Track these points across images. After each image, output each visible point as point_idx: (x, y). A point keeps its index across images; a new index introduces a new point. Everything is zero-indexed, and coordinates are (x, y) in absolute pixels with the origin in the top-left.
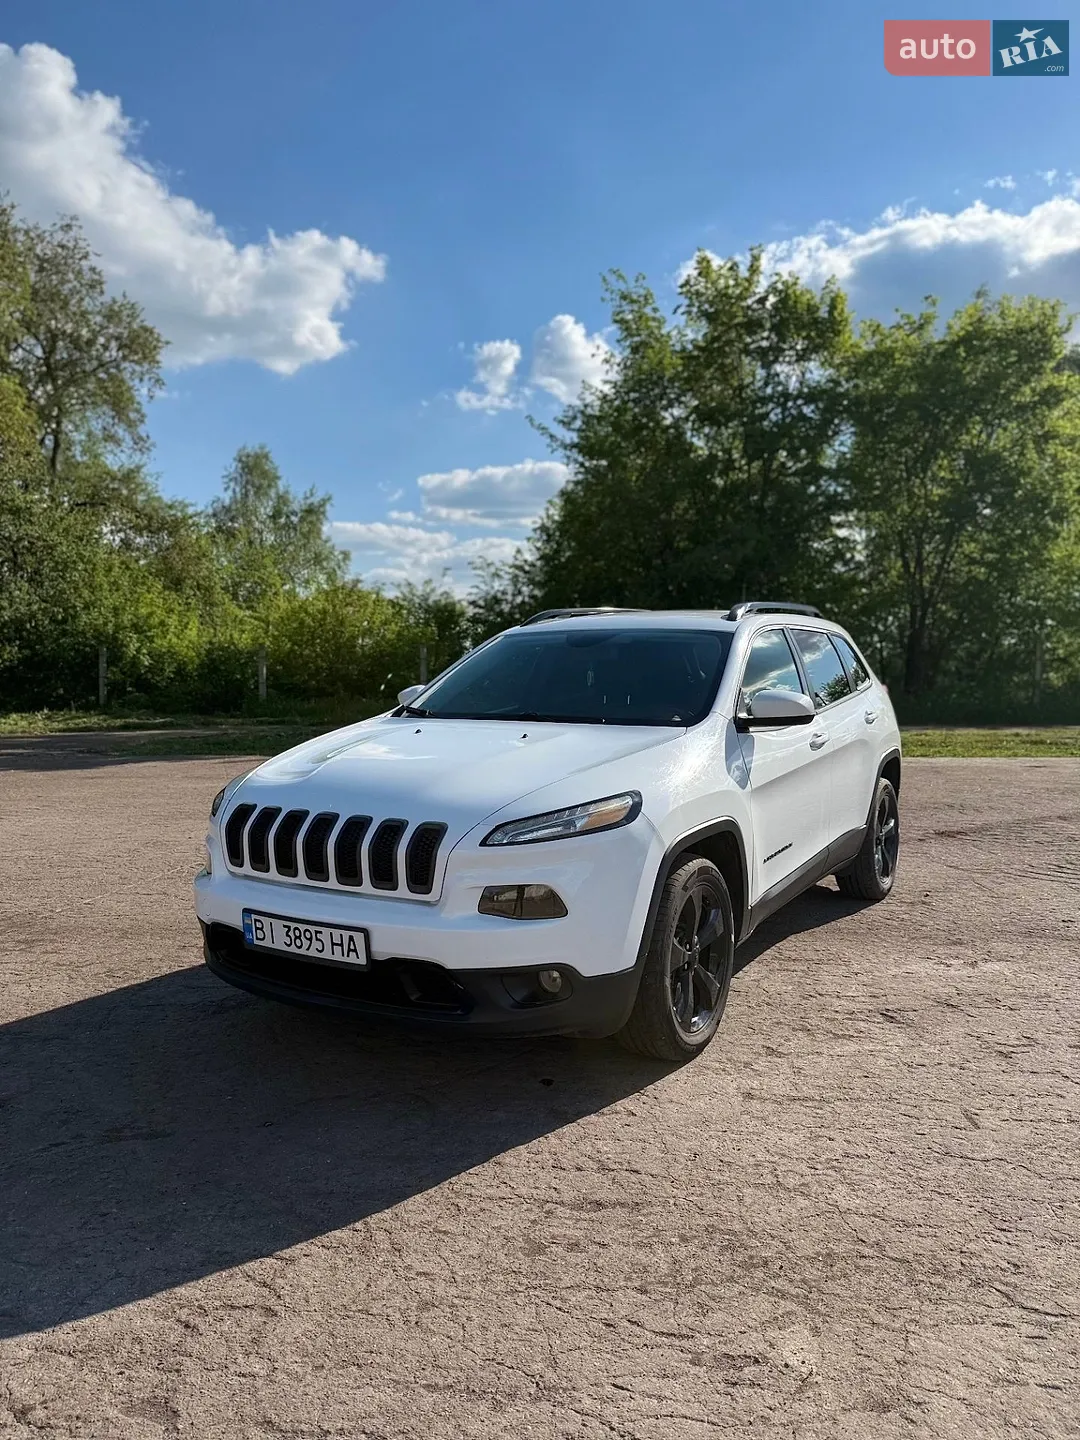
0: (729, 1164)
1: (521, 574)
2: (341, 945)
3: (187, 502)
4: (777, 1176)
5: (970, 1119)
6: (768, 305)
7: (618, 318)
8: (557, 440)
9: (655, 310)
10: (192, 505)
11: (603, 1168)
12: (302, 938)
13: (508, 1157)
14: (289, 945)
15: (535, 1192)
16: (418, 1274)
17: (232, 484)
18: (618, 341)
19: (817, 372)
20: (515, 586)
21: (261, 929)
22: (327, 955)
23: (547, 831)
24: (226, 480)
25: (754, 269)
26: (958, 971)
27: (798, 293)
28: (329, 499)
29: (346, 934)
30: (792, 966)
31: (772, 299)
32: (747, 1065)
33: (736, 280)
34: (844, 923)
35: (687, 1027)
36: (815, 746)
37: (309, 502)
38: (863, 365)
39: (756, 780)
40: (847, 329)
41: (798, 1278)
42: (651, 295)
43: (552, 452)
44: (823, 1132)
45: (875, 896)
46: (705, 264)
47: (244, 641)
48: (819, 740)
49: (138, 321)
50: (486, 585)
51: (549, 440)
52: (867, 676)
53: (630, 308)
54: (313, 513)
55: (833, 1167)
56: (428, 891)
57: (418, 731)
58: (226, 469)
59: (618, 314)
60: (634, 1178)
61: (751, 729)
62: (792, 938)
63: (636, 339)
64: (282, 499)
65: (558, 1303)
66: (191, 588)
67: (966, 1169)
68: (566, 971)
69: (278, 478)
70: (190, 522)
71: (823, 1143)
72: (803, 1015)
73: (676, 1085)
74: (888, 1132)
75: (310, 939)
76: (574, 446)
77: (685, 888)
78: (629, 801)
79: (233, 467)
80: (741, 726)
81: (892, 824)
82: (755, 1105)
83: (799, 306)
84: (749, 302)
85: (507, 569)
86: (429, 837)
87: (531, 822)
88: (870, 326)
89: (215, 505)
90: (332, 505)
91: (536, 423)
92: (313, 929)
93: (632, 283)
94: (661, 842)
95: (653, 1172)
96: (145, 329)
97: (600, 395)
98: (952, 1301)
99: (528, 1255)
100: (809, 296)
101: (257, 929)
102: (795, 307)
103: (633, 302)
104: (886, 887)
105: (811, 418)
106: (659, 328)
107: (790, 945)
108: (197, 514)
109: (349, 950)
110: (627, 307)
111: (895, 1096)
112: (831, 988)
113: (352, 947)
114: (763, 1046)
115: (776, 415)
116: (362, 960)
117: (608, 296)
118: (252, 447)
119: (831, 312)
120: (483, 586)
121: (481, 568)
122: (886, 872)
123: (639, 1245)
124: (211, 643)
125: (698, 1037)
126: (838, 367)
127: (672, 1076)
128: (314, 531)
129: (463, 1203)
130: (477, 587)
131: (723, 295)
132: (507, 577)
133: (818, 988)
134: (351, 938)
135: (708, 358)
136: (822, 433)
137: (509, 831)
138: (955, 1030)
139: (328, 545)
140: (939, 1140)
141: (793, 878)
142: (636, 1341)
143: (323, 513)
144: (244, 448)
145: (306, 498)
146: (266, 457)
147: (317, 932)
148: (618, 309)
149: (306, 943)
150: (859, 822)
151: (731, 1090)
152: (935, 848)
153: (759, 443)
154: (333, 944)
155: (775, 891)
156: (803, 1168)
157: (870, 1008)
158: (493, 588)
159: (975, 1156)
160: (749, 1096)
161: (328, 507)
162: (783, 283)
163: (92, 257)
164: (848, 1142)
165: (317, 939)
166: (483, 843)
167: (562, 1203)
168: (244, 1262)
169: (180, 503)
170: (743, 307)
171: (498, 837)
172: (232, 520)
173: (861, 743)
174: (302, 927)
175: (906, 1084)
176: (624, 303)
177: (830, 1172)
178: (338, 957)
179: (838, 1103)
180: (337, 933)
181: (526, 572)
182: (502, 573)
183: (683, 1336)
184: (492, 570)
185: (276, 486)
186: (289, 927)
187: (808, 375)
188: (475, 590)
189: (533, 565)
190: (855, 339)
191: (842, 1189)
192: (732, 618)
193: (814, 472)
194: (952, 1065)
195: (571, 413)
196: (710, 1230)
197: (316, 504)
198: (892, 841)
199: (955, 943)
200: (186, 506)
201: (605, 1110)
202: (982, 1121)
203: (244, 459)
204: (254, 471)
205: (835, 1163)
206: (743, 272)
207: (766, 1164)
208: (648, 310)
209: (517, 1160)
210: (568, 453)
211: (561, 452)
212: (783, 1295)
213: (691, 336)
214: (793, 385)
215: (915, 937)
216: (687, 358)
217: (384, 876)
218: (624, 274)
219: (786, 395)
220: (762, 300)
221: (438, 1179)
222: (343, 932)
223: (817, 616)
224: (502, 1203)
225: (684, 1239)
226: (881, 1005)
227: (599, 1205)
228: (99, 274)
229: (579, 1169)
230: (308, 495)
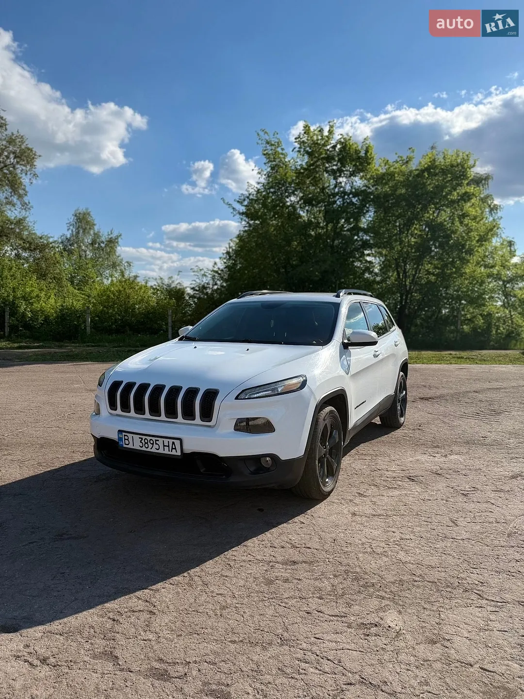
0: (350, 544)
1: (216, 275)
2: (168, 446)
3: (49, 236)
4: (372, 548)
5: (454, 522)
6: (337, 149)
7: (265, 152)
8: (236, 210)
9: (283, 149)
10: (52, 237)
11: (294, 547)
12: (149, 443)
13: (249, 543)
14: (142, 447)
15: (264, 558)
16: (217, 594)
17: (71, 227)
18: (265, 164)
19: (358, 182)
20: (214, 281)
21: (128, 440)
22: (161, 451)
23: (264, 393)
24: (68, 225)
25: (331, 132)
26: (439, 459)
27: (351, 144)
28: (120, 236)
29: (171, 441)
30: (363, 457)
31: (339, 146)
32: (351, 501)
33: (322, 136)
34: (384, 438)
35: (325, 484)
36: (375, 356)
37: (110, 237)
38: (380, 179)
39: (353, 371)
40: (373, 162)
41: (389, 591)
42: (281, 142)
43: (234, 216)
44: (390, 529)
45: (397, 426)
46: (307, 128)
47: (78, 305)
48: (377, 353)
49: (24, 144)
50: (200, 280)
51: (232, 210)
52: (393, 324)
53: (271, 148)
54: (112, 242)
55: (396, 544)
56: (210, 421)
57: (195, 347)
58: (68, 220)
59: (265, 150)
60: (308, 550)
61: (349, 348)
62: (362, 445)
63: (274, 163)
64: (97, 235)
65: (283, 604)
66: (51, 278)
67: (455, 543)
68: (273, 457)
69: (94, 225)
70: (51, 245)
71: (391, 534)
72: (372, 478)
73: (321, 509)
74: (419, 529)
75: (153, 444)
76: (243, 214)
77: (324, 420)
78: (301, 379)
79: (72, 219)
80: (345, 346)
81: (404, 393)
82: (358, 519)
83: (351, 150)
84: (328, 147)
85: (210, 272)
86: (211, 396)
87: (258, 388)
88: (383, 161)
89: (62, 237)
90: (121, 239)
91: (226, 202)
92: (154, 439)
93: (271, 136)
94: (315, 399)
95: (317, 548)
96: (29, 149)
97: (256, 190)
98: (457, 598)
99: (266, 585)
100: (356, 146)
101: (125, 439)
102: (349, 151)
103: (272, 145)
104: (402, 422)
105: (356, 204)
106: (284, 158)
107: (362, 448)
108: (54, 242)
109: (172, 449)
110: (269, 147)
111: (419, 513)
112: (384, 467)
113: (174, 447)
114: (357, 493)
115: (340, 202)
116: (179, 453)
117: (260, 142)
118: (82, 209)
119: (366, 154)
120: (198, 280)
121: (197, 272)
122: (402, 416)
123: (316, 579)
124: (62, 306)
125: (329, 489)
126: (368, 180)
127: (318, 506)
128: (112, 251)
129: (232, 564)
130: (195, 281)
131: (315, 143)
132: (210, 276)
133: (378, 467)
134: (173, 443)
135: (309, 174)
136: (360, 212)
137: (247, 393)
138: (441, 485)
139: (119, 258)
140: (441, 531)
141: (366, 416)
142: (322, 619)
143: (117, 242)
144: (78, 210)
145: (109, 235)
146: (89, 214)
147: (156, 440)
148: (265, 148)
149: (150, 446)
150: (391, 392)
151: (345, 512)
152: (420, 405)
153: (332, 215)
154: (164, 446)
155: (359, 423)
156: (383, 544)
157: (402, 475)
158: (203, 281)
159: (458, 538)
160: (354, 514)
161: (120, 239)
162: (344, 139)
164: (402, 533)
165: (156, 444)
166: (237, 398)
167: (278, 562)
168: (135, 592)
169: (46, 236)
170: (325, 150)
171: (242, 396)
172: (71, 245)
173: (393, 355)
174: (149, 438)
175: (424, 508)
176: (268, 145)
177: (396, 546)
178: (166, 452)
179: (394, 517)
180: (166, 441)
181: (219, 274)
182: (207, 274)
183: (342, 617)
184: (202, 272)
185: (94, 229)
186: (142, 438)
187: (355, 184)
188: (194, 282)
189: (222, 270)
190: (377, 167)
191: (402, 553)
192: (338, 296)
193: (356, 229)
194: (442, 500)
195: (242, 198)
196: (347, 572)
197: (114, 238)
198: (404, 401)
199: (436, 447)
200: (49, 238)
201: (290, 521)
202: (459, 523)
203: (78, 215)
204: (82, 221)
205: (397, 542)
206: (326, 133)
207: (367, 543)
208: (279, 150)
209: (253, 543)
210: (241, 217)
211: (238, 216)
212: (383, 598)
213: (300, 163)
214: (348, 188)
215: (417, 444)
216: (298, 173)
217: (189, 414)
218: (267, 131)
219: (345, 193)
220: (334, 147)
221: (219, 554)
222: (169, 440)
223: (371, 296)
224: (250, 563)
225: (335, 576)
226: (406, 473)
227: (295, 563)
228: (5, 120)
229: (283, 547)
230: (110, 233)
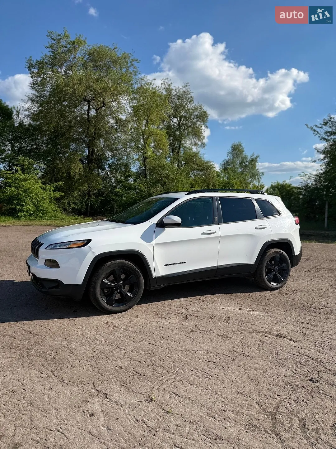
3: (211, 161)
8: (316, 132)
17: (230, 154)
20: (315, 182)
24: (228, 154)
28: (259, 156)
37: (252, 158)
48: (210, 232)
49: (202, 110)
50: (305, 182)
51: (313, 132)
54: (253, 161)
58: (228, 150)
64: (246, 157)
69: (244, 151)
76: (328, 132)
78: (86, 242)
79: (230, 149)
80: (159, 225)
85: (313, 176)
86: (40, 246)
89: (224, 161)
90: (259, 158)
96: (205, 112)
118: (236, 142)
128: (254, 166)
130: (302, 183)
139: (257, 171)
143: (257, 161)
144: (234, 143)
145: (251, 157)
146: (240, 145)
150: (245, 261)
161: (258, 159)
163: (191, 93)
166: (45, 249)
172: (229, 165)
185: (243, 154)
197: (254, 158)
203: (233, 147)
204: (236, 150)
228: (193, 98)
230: (252, 156)
